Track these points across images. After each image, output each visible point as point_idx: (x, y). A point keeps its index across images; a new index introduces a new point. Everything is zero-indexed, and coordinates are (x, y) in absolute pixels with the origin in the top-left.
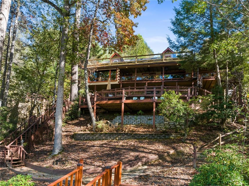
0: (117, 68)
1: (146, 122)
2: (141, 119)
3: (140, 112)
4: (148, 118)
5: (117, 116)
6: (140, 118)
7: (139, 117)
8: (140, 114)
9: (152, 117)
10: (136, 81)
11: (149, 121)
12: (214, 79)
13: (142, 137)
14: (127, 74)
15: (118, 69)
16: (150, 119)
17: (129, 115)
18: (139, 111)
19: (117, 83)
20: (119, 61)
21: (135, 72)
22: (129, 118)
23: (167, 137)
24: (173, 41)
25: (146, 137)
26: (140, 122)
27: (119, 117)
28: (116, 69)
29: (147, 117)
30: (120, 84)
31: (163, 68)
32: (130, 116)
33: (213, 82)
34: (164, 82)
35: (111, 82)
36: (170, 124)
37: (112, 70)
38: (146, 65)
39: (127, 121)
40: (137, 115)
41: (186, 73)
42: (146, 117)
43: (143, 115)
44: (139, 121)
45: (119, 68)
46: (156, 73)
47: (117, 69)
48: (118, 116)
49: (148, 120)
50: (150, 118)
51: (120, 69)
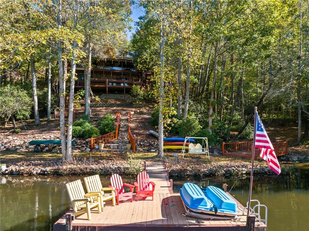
3: (116, 92)
7: (115, 95)
9: (123, 95)
22: (110, 95)
36: (132, 99)
42: (119, 95)
44: (116, 97)
49: (121, 97)
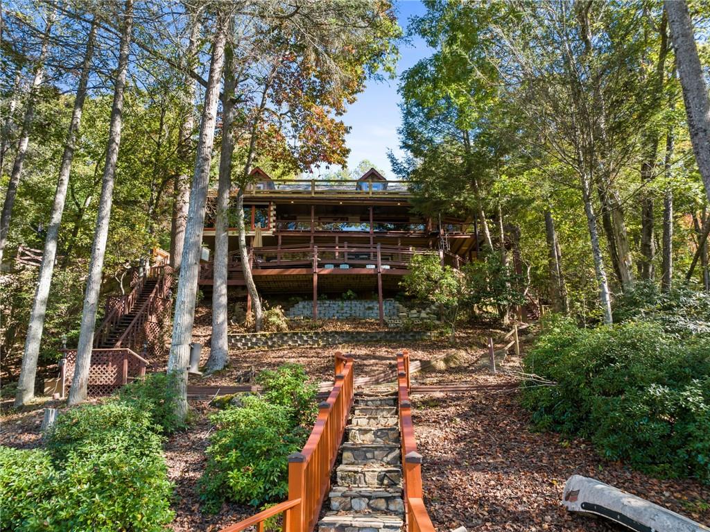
0: (270, 202)
1: (361, 313)
2: (351, 308)
3: (349, 293)
4: (367, 306)
5: (300, 303)
6: (349, 305)
7: (347, 303)
8: (349, 298)
9: (375, 304)
10: (313, 232)
11: (367, 312)
12: (469, 237)
13: (371, 337)
14: (286, 216)
15: (272, 203)
16: (369, 308)
17: (325, 299)
18: (346, 291)
19: (269, 233)
20: (264, 186)
21: (311, 213)
22: (325, 305)
23: (417, 337)
24: (399, 161)
25: (379, 337)
26: (348, 315)
27: (303, 303)
28: (268, 204)
29: (363, 303)
30: (277, 237)
31: (371, 209)
32: (328, 302)
33: (466, 242)
34: (374, 238)
35: (262, 232)
36: (410, 316)
37: (257, 207)
38: (335, 200)
39: (323, 312)
40: (343, 299)
41: (411, 221)
42: (361, 304)
43: (355, 299)
44: (348, 312)
45: (274, 202)
46: (349, 217)
47: (270, 205)
48: (302, 301)
49: (366, 309)
50: (371, 305)
51: (277, 205)
